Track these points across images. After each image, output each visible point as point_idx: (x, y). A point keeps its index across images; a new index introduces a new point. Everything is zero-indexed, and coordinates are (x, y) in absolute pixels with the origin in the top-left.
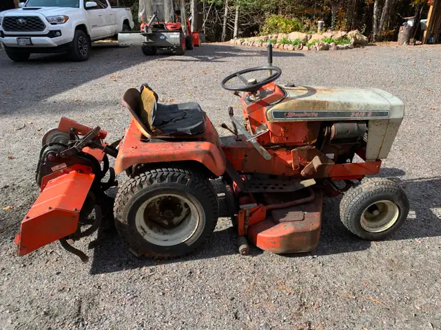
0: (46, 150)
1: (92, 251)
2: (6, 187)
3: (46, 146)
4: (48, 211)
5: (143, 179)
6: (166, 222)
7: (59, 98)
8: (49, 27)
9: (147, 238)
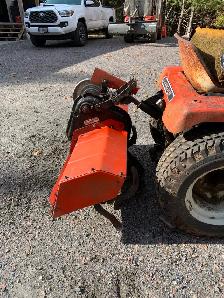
0: (80, 102)
1: (119, 212)
2: (33, 136)
3: (81, 97)
4: (90, 172)
5: (210, 143)
6: (209, 195)
7: (68, 70)
8: (61, 19)
9: (194, 214)
